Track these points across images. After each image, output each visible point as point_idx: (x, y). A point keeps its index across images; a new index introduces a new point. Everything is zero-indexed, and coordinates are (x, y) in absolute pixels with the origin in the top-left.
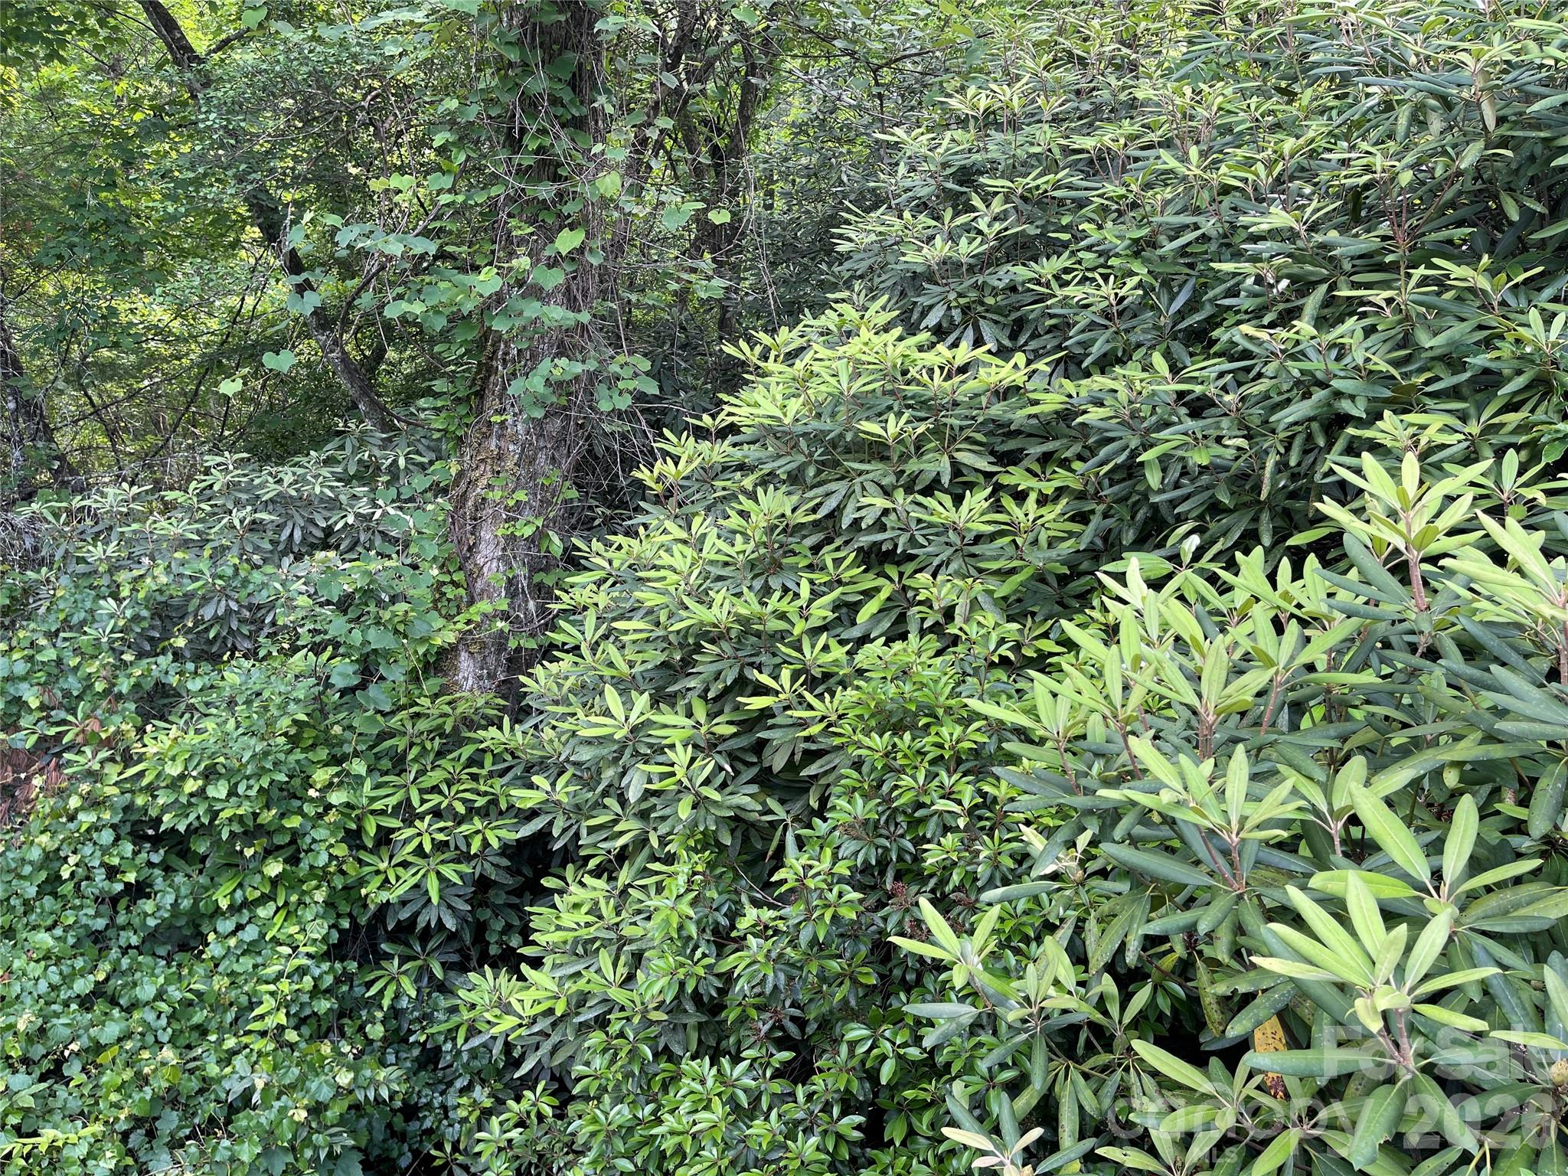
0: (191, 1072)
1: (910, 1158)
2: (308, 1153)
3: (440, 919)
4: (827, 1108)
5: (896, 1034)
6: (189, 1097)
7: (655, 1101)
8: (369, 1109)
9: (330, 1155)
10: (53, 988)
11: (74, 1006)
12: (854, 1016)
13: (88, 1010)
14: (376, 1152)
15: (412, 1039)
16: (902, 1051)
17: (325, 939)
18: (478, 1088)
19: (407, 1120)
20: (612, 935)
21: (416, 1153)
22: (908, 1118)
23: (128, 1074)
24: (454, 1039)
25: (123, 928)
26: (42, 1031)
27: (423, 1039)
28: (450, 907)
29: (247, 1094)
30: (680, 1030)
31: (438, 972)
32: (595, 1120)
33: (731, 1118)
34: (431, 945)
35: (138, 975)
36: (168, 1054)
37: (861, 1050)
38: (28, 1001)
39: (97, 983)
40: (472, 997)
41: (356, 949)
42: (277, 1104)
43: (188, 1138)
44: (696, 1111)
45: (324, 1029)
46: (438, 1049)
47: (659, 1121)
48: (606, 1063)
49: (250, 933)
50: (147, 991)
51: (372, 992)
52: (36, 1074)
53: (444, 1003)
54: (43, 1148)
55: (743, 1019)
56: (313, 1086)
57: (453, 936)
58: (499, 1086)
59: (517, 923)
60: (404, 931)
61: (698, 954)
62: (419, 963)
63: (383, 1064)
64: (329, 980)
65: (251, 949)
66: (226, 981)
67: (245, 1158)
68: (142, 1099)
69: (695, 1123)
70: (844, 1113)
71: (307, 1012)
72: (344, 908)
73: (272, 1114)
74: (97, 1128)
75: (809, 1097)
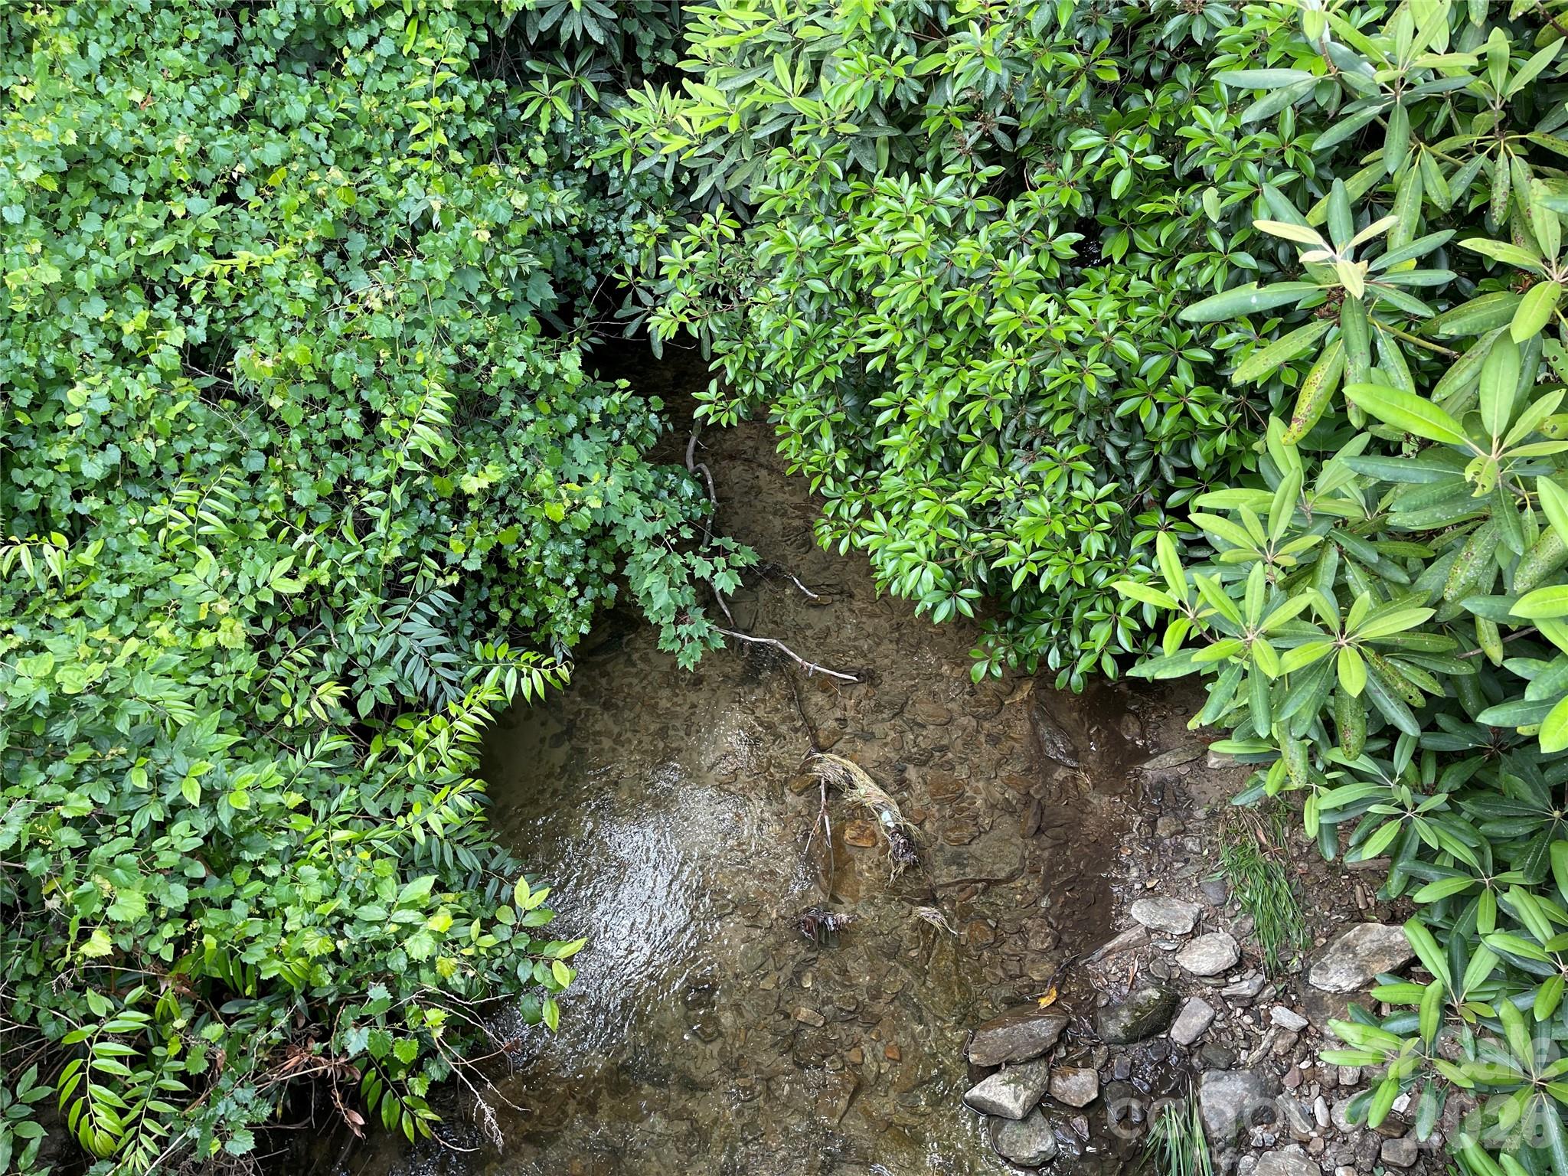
0: (367, 194)
1: (1128, 275)
2: (499, 273)
3: (584, 30)
4: (1042, 224)
5: (1134, 141)
6: (370, 220)
7: (846, 221)
8: (547, 234)
9: (520, 274)
10: (202, 109)
11: (227, 128)
12: (1084, 121)
13: (244, 131)
14: (562, 275)
15: (577, 165)
16: (1139, 161)
17: (465, 54)
18: (651, 215)
19: (586, 244)
20: (787, 38)
21: (600, 277)
22: (1130, 232)
23: (303, 197)
24: (620, 165)
25: (251, 43)
26: (203, 153)
27: (588, 165)
28: (593, 15)
29: (426, 218)
30: (870, 145)
31: (592, 94)
32: (785, 241)
33: (935, 237)
34: (580, 62)
35: (283, 94)
36: (336, 174)
37: (1090, 160)
38: (180, 123)
39: (243, 102)
40: (635, 115)
41: (499, 67)
42: (458, 226)
43: (379, 259)
44: (895, 230)
45: (486, 154)
46: (605, 175)
47: (854, 242)
48: (791, 181)
49: (386, 47)
50: (297, 111)
51: (528, 113)
52: (213, 199)
53: (603, 127)
54: (242, 269)
55: (947, 130)
56: (490, 208)
57: (601, 52)
58: (671, 213)
59: (668, 36)
60: (548, 45)
61: (897, 52)
62: (570, 82)
63: (553, 187)
64: (479, 101)
65: (391, 65)
66: (375, 101)
67: (440, 276)
68: (325, 221)
69: (893, 243)
70: (1060, 231)
71: (465, 136)
72: (479, 18)
73: (456, 236)
74: (289, 249)
75: (1022, 213)
